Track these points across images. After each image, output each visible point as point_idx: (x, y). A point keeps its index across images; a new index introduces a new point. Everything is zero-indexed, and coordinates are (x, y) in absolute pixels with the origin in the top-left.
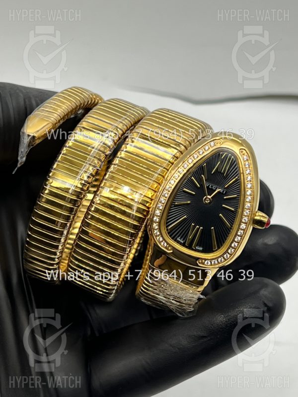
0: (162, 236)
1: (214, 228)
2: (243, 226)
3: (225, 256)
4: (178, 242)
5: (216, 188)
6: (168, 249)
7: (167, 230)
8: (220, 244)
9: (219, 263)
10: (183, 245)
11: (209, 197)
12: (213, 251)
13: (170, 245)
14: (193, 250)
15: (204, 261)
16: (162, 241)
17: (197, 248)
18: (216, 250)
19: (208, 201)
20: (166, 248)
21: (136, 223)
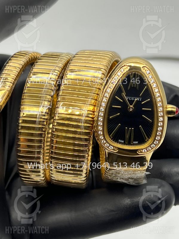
0: (108, 143)
1: (142, 126)
2: (161, 119)
3: (155, 143)
4: (120, 143)
5: (134, 99)
6: (115, 150)
7: (110, 137)
8: (149, 136)
9: (152, 149)
10: (124, 144)
11: (131, 106)
12: (146, 142)
13: (115, 147)
14: (131, 145)
15: (141, 150)
16: (109, 146)
17: (134, 143)
18: (148, 140)
19: (131, 109)
20: (113, 150)
21: (86, 137)
